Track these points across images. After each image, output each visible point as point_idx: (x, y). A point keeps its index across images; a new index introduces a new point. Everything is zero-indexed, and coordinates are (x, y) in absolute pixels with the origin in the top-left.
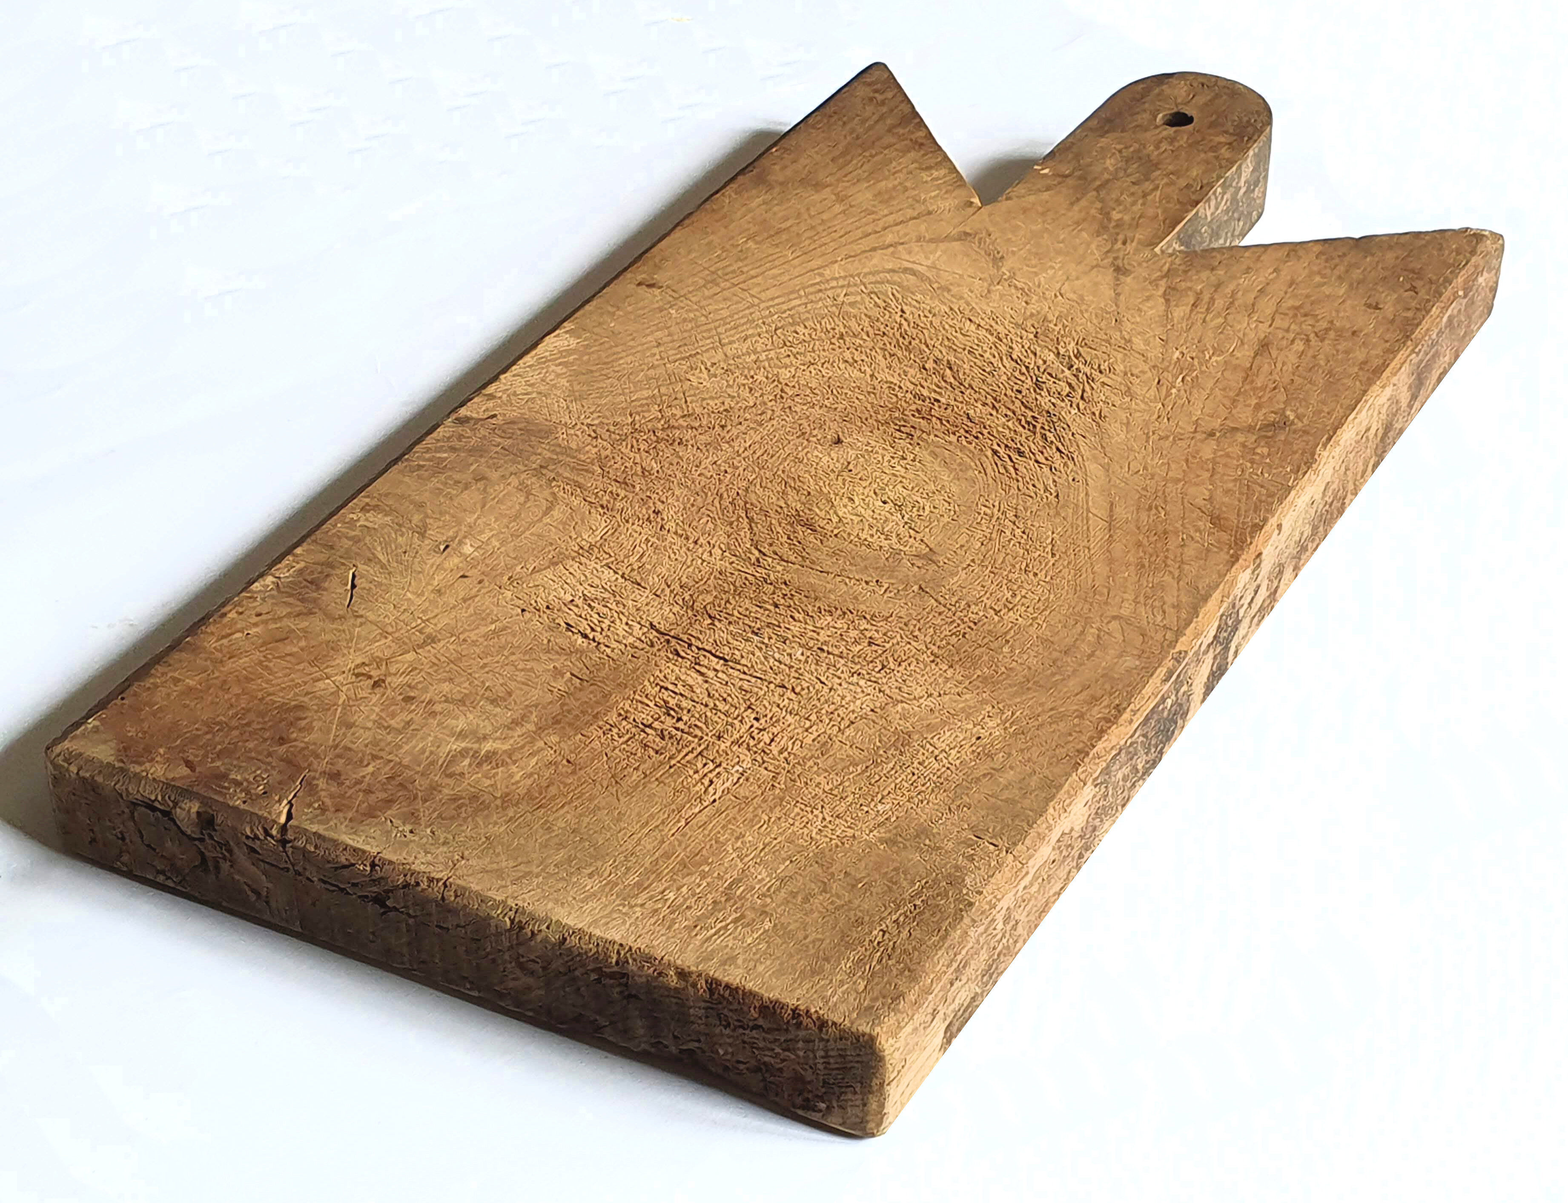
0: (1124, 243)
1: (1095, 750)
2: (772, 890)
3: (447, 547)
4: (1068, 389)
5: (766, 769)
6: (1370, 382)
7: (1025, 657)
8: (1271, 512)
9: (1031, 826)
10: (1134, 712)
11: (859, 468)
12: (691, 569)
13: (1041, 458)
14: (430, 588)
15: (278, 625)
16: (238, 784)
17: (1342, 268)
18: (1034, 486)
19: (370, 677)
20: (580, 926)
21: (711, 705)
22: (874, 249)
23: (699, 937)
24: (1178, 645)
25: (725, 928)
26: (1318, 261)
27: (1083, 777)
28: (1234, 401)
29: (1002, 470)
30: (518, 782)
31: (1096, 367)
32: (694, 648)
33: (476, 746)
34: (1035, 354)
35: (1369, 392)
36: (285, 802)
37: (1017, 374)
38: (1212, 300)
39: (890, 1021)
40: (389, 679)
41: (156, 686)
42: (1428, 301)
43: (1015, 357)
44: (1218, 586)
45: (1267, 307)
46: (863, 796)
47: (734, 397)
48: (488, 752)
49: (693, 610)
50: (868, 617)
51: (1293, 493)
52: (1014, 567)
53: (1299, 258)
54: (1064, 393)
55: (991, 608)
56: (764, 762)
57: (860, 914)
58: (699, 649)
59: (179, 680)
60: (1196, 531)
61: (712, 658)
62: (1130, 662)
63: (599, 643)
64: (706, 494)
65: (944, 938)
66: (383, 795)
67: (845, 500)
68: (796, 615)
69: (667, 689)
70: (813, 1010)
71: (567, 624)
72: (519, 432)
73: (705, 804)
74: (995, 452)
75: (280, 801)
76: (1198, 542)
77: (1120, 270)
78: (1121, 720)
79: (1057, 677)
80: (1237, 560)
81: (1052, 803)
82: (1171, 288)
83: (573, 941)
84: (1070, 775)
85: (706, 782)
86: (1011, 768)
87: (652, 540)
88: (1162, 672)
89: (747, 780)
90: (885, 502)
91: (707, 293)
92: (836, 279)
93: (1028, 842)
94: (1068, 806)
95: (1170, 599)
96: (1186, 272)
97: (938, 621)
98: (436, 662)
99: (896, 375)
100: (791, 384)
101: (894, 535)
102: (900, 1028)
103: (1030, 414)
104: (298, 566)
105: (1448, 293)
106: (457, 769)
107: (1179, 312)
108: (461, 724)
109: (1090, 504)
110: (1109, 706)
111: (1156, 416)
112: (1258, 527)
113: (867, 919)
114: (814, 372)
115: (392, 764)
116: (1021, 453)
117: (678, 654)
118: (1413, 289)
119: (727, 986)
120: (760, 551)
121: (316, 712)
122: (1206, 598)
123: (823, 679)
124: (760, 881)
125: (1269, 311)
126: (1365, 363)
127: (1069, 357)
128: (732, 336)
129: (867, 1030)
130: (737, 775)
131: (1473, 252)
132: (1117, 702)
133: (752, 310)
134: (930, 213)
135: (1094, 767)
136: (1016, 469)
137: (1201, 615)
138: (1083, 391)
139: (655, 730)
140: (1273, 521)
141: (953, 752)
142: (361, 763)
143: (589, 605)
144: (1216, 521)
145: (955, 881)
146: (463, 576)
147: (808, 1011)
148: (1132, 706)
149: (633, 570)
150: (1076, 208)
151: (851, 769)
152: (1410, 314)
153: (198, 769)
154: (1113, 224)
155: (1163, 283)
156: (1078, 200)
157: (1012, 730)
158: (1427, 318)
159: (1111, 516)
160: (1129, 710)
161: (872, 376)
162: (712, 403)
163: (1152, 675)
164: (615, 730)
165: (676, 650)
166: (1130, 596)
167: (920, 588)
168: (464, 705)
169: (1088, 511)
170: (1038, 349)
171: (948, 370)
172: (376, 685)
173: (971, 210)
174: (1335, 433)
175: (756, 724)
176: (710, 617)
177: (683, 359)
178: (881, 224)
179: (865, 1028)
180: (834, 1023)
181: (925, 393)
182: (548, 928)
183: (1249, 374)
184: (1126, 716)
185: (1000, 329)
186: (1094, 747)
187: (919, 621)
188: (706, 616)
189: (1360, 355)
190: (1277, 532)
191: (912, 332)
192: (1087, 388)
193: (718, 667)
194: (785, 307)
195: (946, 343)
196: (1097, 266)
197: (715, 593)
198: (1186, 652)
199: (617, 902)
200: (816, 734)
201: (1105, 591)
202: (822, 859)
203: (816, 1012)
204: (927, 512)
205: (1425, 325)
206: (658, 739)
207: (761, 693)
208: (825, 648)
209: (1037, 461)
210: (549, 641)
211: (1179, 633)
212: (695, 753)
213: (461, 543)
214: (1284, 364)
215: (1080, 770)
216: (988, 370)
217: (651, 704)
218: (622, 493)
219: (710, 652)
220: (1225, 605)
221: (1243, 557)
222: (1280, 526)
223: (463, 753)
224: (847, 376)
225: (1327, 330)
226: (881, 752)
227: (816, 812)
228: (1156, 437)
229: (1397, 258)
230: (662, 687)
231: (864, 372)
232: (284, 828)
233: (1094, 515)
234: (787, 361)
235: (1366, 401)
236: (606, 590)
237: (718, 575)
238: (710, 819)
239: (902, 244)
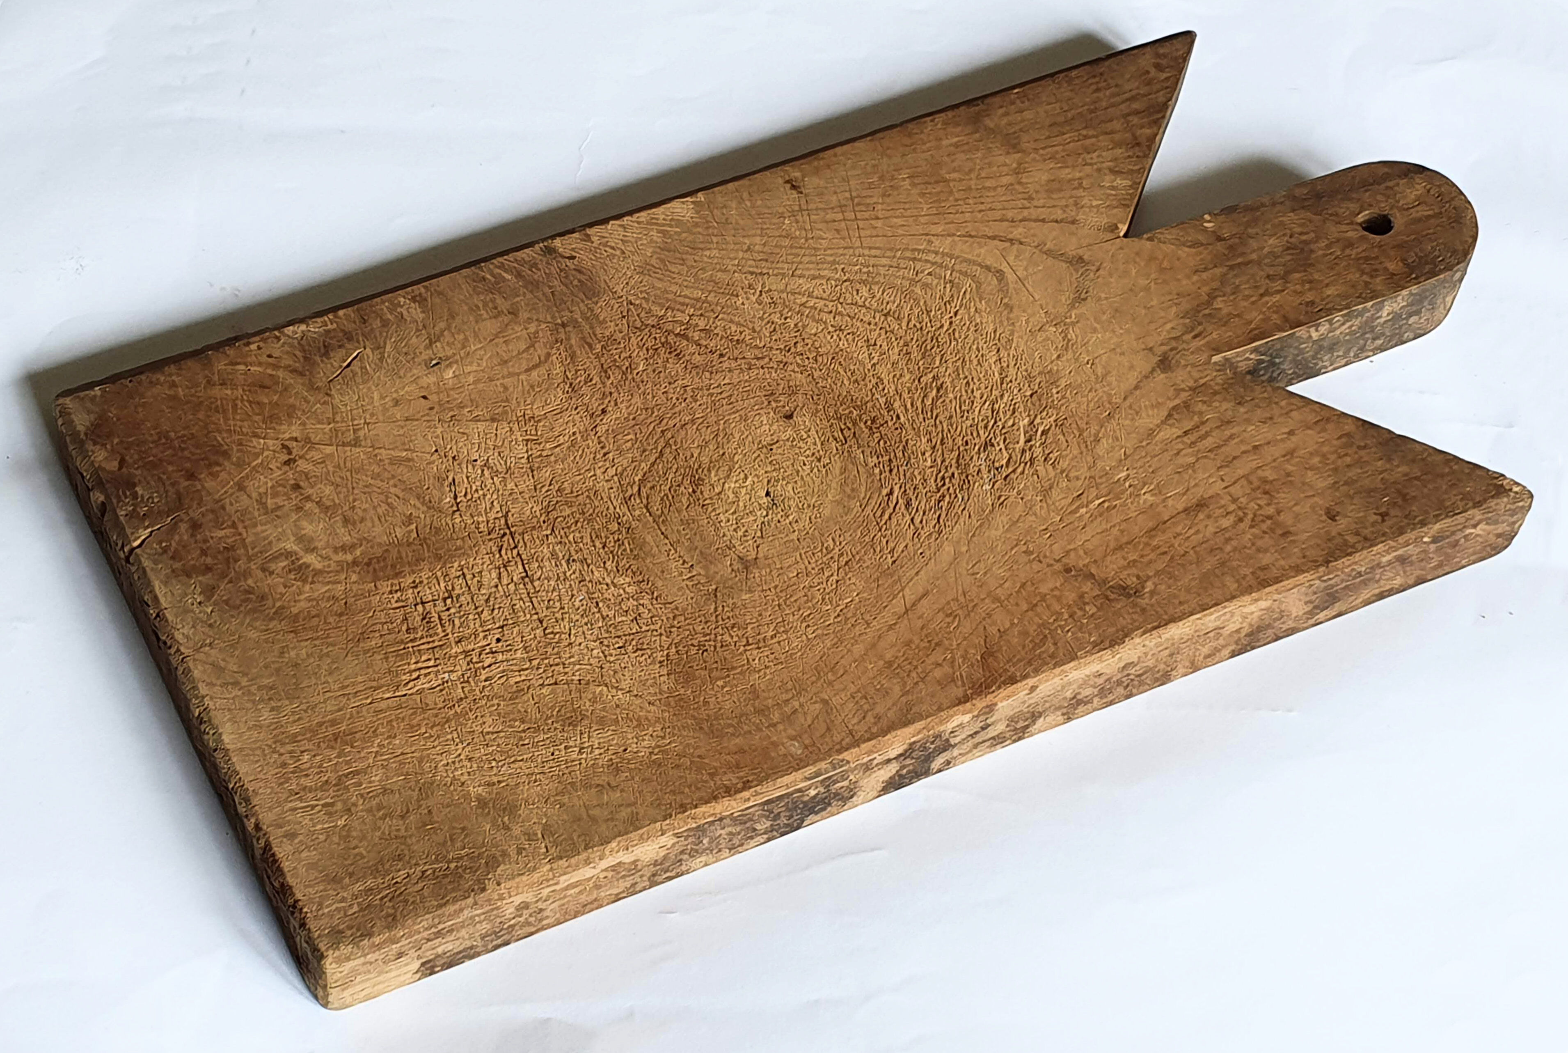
0: (1195, 337)
1: (693, 811)
2: (371, 795)
3: (437, 364)
4: (1004, 462)
5: (463, 688)
6: (1249, 590)
7: (728, 697)
8: (1037, 671)
9: (586, 849)
10: (757, 794)
11: (780, 451)
12: (578, 478)
13: (917, 521)
14: (395, 395)
15: (274, 373)
16: (135, 496)
17: (1348, 460)
18: (887, 542)
19: (290, 453)
20: (228, 747)
21: (480, 609)
22: (993, 238)
23: (290, 805)
24: (846, 753)
25: (313, 807)
26: (1335, 442)
27: (664, 828)
28: (1120, 548)
29: (878, 514)
30: (299, 601)
31: (1047, 452)
32: (515, 552)
33: (301, 553)
34: (1014, 413)
35: (1235, 602)
36: (150, 530)
37: (982, 424)
38: (1207, 434)
39: (345, 950)
40: (300, 462)
41: (158, 382)
42: (1384, 535)
43: (996, 406)
44: (927, 717)
45: (1243, 467)
46: (502, 752)
47: (754, 331)
48: (304, 563)
49: (547, 516)
50: (655, 594)
51: (1072, 664)
52: (799, 610)
53: (1324, 430)
54: (997, 465)
55: (747, 638)
56: (468, 682)
57: (406, 852)
58: (519, 554)
59: (176, 386)
60: (962, 656)
61: (520, 567)
62: (796, 749)
63: (458, 510)
64: (653, 413)
65: (441, 906)
66: (209, 560)
67: (742, 476)
68: (608, 563)
69: (465, 577)
70: (305, 910)
71: (454, 480)
72: (576, 282)
73: (397, 694)
74: (891, 493)
75: (148, 527)
76: (953, 667)
77: (1165, 364)
78: (738, 796)
79: (731, 730)
80: (965, 702)
81: (620, 838)
82: (1187, 405)
83: (219, 755)
84: (656, 822)
85: (415, 675)
86: (622, 791)
87: (578, 435)
88: (810, 770)
89: (441, 690)
90: (768, 494)
91: (829, 217)
92: (936, 253)
93: (573, 861)
94: (633, 846)
95: (880, 709)
96: (1215, 393)
97: (699, 629)
98: (342, 465)
99: (891, 375)
100: (806, 341)
101: (743, 529)
102: (348, 959)
103: (954, 469)
104: (330, 327)
105: (1411, 535)
106: (273, 566)
107: (1169, 432)
108: (308, 528)
109: (911, 584)
110: (742, 778)
111: (1044, 527)
112: (1013, 681)
113: (407, 858)
114: (835, 337)
115: (238, 537)
116: (908, 504)
117: (500, 551)
118: (1384, 516)
119: (273, 855)
120: (639, 489)
121: (233, 464)
122: (906, 724)
123: (573, 632)
124: (370, 782)
125: (1240, 472)
126: (1263, 569)
127: (1037, 431)
128: (808, 269)
129: (323, 949)
130: (440, 682)
131: (1477, 505)
132: (750, 778)
133: (846, 251)
134: (1073, 222)
135: (681, 824)
136: (890, 518)
137: (887, 737)
138: (1014, 471)
139: (424, 609)
140: (1031, 682)
141: (597, 752)
142: (219, 526)
143: (483, 471)
144: (988, 654)
145: (492, 864)
146: (424, 397)
147: (301, 909)
148: (759, 787)
149: (540, 456)
150: (1195, 278)
151: (517, 723)
152: (1351, 539)
153: (124, 470)
154: (1207, 312)
155: (1184, 395)
156: (1206, 269)
157: (654, 757)
158: (1365, 552)
159: (914, 605)
160: (753, 789)
161: (874, 365)
162: (734, 328)
163: (799, 769)
164: (399, 594)
165: (502, 546)
166: (853, 688)
167: (716, 589)
168: (326, 513)
169: (902, 590)
170: (1022, 409)
171: (935, 391)
172: (287, 463)
173: (1110, 236)
174: (1166, 624)
175: (493, 645)
176: (553, 530)
177: (752, 273)
178: (1026, 213)
179: (322, 947)
180: (309, 929)
181: (897, 405)
182: (214, 734)
183: (1159, 526)
184: (746, 794)
185: (1012, 371)
186: (696, 807)
187: (685, 620)
188: (550, 527)
189: (1266, 559)
190: (1027, 692)
191: (943, 338)
192: (1019, 470)
193: (515, 579)
194: (872, 261)
195: (959, 363)
196: (1151, 349)
197: (574, 509)
198: (848, 762)
199: (269, 742)
200: (523, 678)
201: (841, 672)
202: (426, 790)
203: (306, 913)
204: (787, 521)
205: (1357, 557)
206: (418, 619)
207: (522, 619)
208: (601, 605)
209: (912, 520)
210: (428, 488)
211: (856, 743)
212: (431, 645)
213: (450, 365)
214: (1198, 532)
215: (668, 822)
216: (963, 408)
217: (442, 585)
218: (596, 379)
219: (522, 561)
220: (920, 736)
221: (974, 701)
222: (1033, 689)
223: (288, 554)
224: (855, 355)
225: (1269, 517)
226: (550, 721)
227: (460, 746)
228: (1024, 548)
229: (1406, 475)
230: (463, 574)
231: (871, 359)
232: (133, 549)
233: (904, 596)
234: (824, 316)
235: (1225, 607)
236: (506, 464)
237: (592, 495)
238: (389, 708)
239: (1021, 243)
